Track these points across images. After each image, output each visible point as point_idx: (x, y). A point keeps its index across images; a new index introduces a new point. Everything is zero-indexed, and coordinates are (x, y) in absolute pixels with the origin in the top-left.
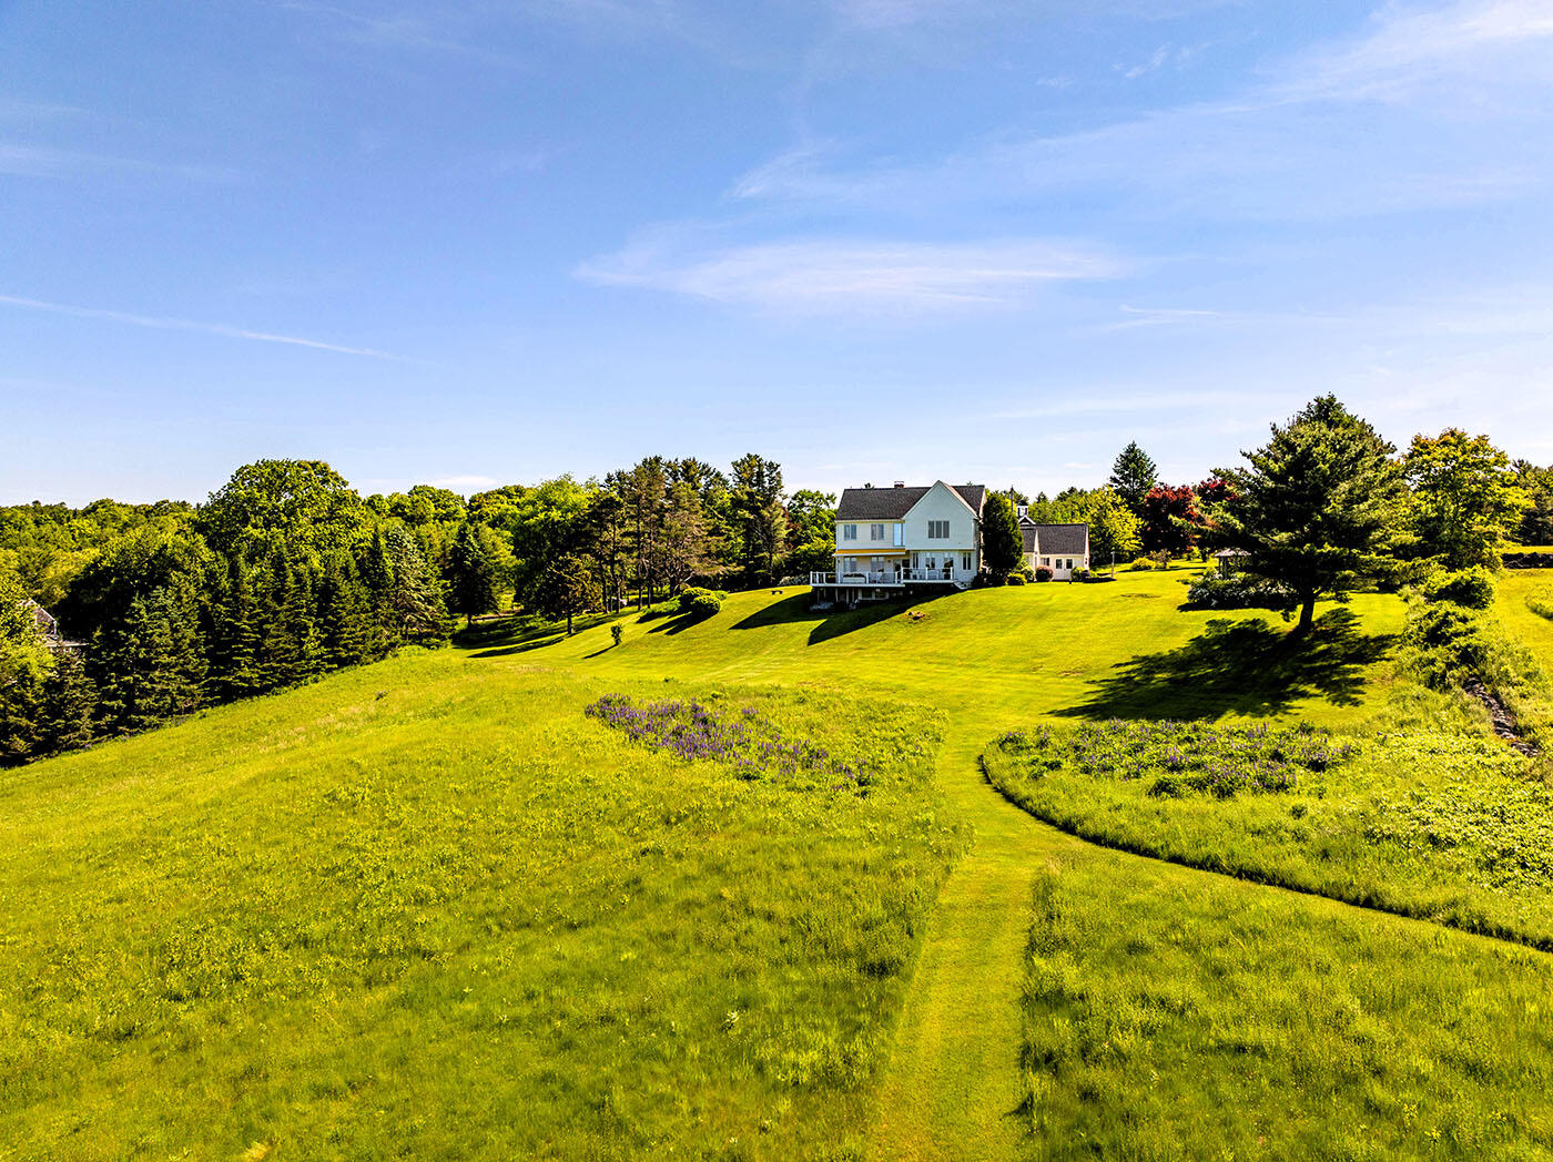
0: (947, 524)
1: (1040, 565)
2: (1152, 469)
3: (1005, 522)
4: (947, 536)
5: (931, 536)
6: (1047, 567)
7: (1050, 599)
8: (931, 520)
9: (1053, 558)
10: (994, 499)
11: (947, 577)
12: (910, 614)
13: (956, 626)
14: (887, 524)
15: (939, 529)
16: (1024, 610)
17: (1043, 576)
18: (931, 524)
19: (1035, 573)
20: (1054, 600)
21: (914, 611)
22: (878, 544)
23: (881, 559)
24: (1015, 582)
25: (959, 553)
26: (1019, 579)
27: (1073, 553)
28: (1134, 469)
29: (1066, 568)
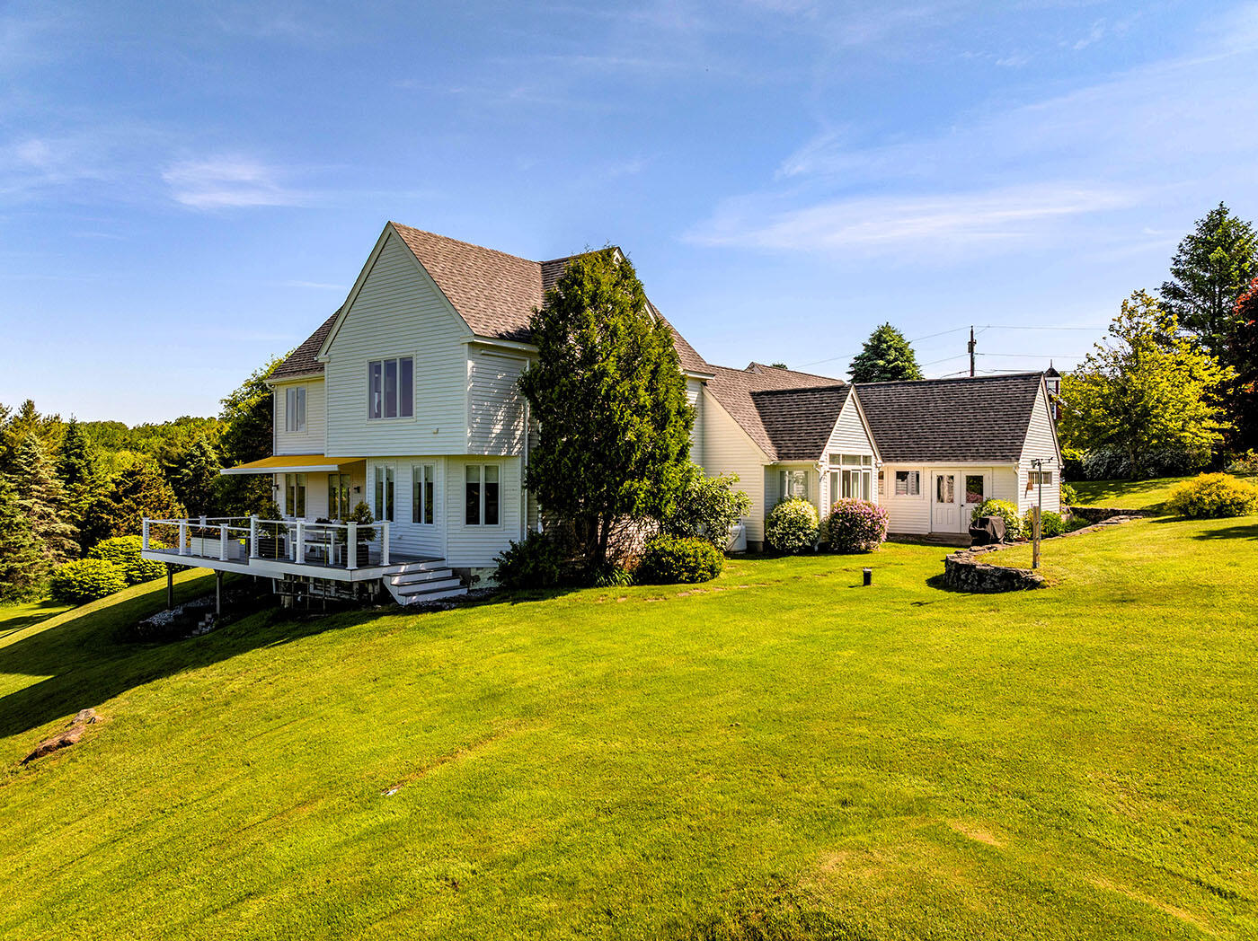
0: (407, 366)
4: (407, 411)
5: (369, 406)
8: (375, 358)
15: (391, 385)
25: (448, 469)
26: (677, 559)
27: (985, 458)
28: (1219, 261)
29: (964, 502)
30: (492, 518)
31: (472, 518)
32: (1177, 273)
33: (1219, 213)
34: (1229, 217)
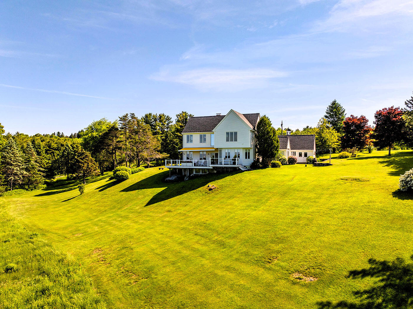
0: (236, 133)
1: (290, 155)
2: (343, 112)
3: (268, 132)
4: (236, 140)
5: (227, 140)
6: (294, 157)
7: (292, 179)
8: (228, 131)
9: (298, 152)
10: (263, 120)
11: (234, 163)
12: (208, 186)
13: (230, 198)
14: (208, 135)
15: (232, 136)
16: (274, 187)
17: (292, 161)
18: (227, 133)
19: (287, 160)
20: (295, 181)
21: (211, 185)
22: (203, 145)
23: (205, 153)
24: (274, 166)
25: (243, 150)
26: (277, 164)
27: (308, 149)
28: (335, 111)
29: (304, 157)
30: (249, 158)
31: (246, 158)
32: (327, 113)
33: (335, 101)
34: (336, 102)
